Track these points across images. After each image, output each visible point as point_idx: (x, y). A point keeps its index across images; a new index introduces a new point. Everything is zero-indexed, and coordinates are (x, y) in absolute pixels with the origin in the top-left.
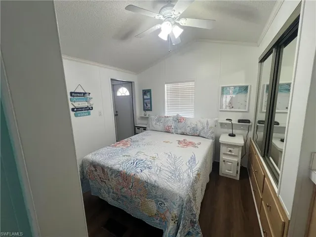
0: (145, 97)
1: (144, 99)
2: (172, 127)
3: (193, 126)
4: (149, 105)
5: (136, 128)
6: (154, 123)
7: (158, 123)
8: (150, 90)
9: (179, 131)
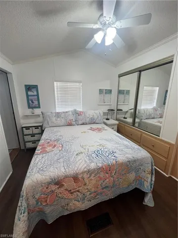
0: (30, 93)
1: (28, 96)
2: (74, 120)
3: (91, 117)
4: (36, 103)
5: (24, 129)
6: (54, 119)
7: (59, 119)
8: (37, 86)
9: (80, 122)
